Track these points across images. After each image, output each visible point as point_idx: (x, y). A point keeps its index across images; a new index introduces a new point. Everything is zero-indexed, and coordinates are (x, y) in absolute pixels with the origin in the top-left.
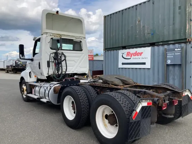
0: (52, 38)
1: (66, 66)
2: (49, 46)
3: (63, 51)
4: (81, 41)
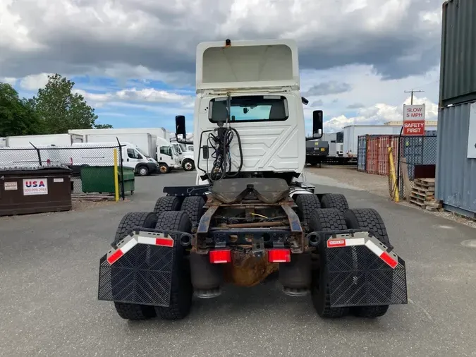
0: (213, 100)
1: (240, 155)
2: (206, 115)
3: (233, 125)
4: (283, 98)
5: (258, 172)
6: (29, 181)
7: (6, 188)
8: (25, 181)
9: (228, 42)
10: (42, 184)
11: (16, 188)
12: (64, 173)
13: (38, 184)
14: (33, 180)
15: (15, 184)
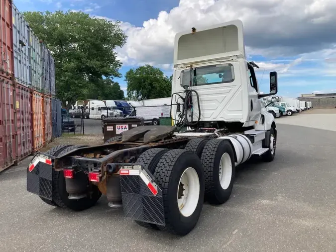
0: (183, 71)
4: (230, 65)
5: (214, 121)
6: (119, 126)
7: (108, 130)
8: (117, 126)
9: (194, 29)
10: (125, 128)
11: (112, 129)
12: (136, 122)
13: (124, 127)
14: (121, 125)
15: (112, 127)
